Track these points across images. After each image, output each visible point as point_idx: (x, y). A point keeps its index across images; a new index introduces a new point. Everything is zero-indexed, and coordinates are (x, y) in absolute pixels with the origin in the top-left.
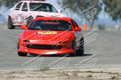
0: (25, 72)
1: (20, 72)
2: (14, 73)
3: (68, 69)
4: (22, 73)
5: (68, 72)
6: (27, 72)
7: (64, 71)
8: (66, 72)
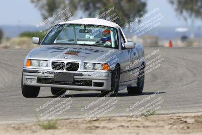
0: (115, 118)
1: (108, 119)
2: (98, 120)
3: (186, 113)
4: (110, 120)
5: (186, 117)
6: (119, 119)
7: (179, 116)
8: (183, 117)
